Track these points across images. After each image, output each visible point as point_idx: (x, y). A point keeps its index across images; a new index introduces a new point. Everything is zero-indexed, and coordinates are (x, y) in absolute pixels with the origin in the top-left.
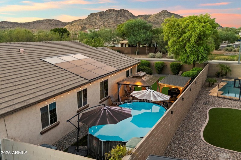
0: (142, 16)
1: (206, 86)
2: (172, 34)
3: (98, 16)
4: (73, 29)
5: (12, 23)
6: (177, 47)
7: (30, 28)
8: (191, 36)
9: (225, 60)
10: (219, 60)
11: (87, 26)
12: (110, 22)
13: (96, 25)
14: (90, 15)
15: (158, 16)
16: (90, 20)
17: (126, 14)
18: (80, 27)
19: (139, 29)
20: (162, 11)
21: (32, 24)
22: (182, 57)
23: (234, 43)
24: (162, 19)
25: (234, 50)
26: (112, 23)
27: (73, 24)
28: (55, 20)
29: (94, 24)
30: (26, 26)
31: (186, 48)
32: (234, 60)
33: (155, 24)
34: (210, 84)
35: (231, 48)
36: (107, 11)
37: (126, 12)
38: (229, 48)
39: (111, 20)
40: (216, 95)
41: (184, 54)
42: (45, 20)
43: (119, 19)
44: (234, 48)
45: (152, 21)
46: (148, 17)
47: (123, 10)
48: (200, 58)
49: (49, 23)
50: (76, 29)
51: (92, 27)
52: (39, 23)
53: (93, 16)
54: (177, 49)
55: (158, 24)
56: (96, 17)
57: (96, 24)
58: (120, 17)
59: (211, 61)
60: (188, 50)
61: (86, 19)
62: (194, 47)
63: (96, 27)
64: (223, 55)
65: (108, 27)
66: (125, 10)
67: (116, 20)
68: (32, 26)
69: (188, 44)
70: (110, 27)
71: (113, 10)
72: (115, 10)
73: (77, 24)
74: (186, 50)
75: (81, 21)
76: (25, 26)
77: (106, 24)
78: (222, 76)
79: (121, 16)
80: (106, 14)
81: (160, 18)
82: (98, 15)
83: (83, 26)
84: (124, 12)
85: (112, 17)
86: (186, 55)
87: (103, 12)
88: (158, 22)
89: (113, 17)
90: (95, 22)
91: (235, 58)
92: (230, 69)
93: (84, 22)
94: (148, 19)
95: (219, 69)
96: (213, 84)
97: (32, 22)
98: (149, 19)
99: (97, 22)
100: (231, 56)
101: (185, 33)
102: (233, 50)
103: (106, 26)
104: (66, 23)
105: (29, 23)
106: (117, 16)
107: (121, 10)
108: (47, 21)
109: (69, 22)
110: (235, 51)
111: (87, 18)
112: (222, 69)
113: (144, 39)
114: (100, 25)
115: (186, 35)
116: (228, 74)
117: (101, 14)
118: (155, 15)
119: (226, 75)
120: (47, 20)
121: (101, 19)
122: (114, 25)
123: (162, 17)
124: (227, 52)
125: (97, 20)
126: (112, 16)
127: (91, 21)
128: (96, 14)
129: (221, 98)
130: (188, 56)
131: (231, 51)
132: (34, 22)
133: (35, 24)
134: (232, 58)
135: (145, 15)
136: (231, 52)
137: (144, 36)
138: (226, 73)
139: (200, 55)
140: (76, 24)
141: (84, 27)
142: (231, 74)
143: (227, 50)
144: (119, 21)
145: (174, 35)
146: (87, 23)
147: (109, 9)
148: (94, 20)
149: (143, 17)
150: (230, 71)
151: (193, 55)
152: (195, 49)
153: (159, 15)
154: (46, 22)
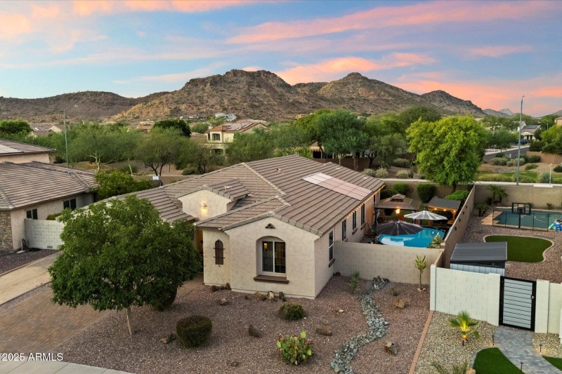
0: (305, 85)
1: (475, 216)
2: (424, 144)
3: (209, 84)
4: (151, 115)
5: (5, 99)
6: (432, 162)
7: (48, 110)
8: (451, 148)
9: (495, 180)
10: (485, 181)
11: (183, 107)
12: (234, 99)
13: (204, 106)
14: (188, 83)
15: (341, 85)
16: (189, 94)
17: (270, 81)
18: (167, 110)
19: (344, 126)
20: (349, 75)
21: (52, 101)
22: (439, 176)
23: (509, 148)
24: (349, 93)
25: (510, 162)
26: (240, 100)
27: (150, 104)
28: (107, 93)
29: (198, 103)
30: (38, 107)
31: (444, 163)
32: (511, 181)
33: (335, 103)
34: (480, 212)
35: (504, 159)
36: (227, 73)
37: (270, 76)
38: (500, 159)
39: (237, 94)
40: (491, 224)
41: (441, 172)
42: (84, 94)
43: (255, 91)
44: (509, 160)
45: (328, 96)
46: (319, 88)
47: (264, 72)
48: (463, 178)
49: (93, 99)
50: (158, 114)
51: (195, 108)
52: (70, 99)
53: (197, 85)
54: (431, 165)
55: (340, 103)
56: (202, 86)
57: (202, 103)
58: (258, 89)
59: (477, 183)
60: (447, 166)
61: (180, 92)
62: (455, 162)
63: (204, 110)
64: (491, 172)
65: (232, 109)
66: (269, 73)
67: (248, 94)
68: (52, 107)
69: (447, 158)
70: (236, 109)
71: (242, 72)
72: (246, 72)
73: (160, 103)
74: (444, 167)
75: (170, 95)
76: (36, 107)
77: (226, 104)
78: (496, 203)
79: (259, 86)
80: (225, 82)
81: (346, 90)
82: (207, 83)
83: (173, 107)
84: (267, 77)
85: (240, 89)
86: (444, 173)
87: (219, 76)
88: (342, 99)
89: (241, 87)
90: (201, 98)
91: (512, 178)
92: (506, 192)
93: (176, 98)
94: (318, 92)
95: (490, 193)
96: (484, 213)
97: (52, 98)
98: (321, 92)
99: (205, 98)
100: (505, 174)
101: (441, 143)
102: (508, 163)
103: (226, 107)
104: (132, 99)
105: (46, 99)
106: (250, 85)
107: (259, 72)
108: (89, 94)
109: (140, 98)
110: (511, 165)
111: (182, 89)
112: (494, 193)
113: (355, 144)
114: (213, 106)
115: (444, 147)
116: (504, 200)
117: (216, 81)
118: (335, 83)
119: (500, 201)
120: (88, 92)
121: (215, 93)
122: (245, 104)
123: (351, 88)
124: (496, 167)
125: (205, 94)
126: (238, 85)
127: (193, 95)
128: (203, 81)
129: (498, 226)
130: (447, 175)
131: (504, 164)
132: (58, 98)
133: (61, 101)
134: (506, 177)
135: (312, 84)
136: (505, 166)
137: (355, 139)
138: (501, 199)
139: (463, 174)
140: (157, 102)
141: (176, 108)
142: (507, 200)
143: (497, 163)
144: (255, 96)
145: (426, 146)
146: (183, 100)
147: (233, 71)
148: (198, 94)
149: (307, 88)
150: (507, 195)
151: (455, 173)
152: (457, 165)
153: (344, 83)
154: (84, 98)
